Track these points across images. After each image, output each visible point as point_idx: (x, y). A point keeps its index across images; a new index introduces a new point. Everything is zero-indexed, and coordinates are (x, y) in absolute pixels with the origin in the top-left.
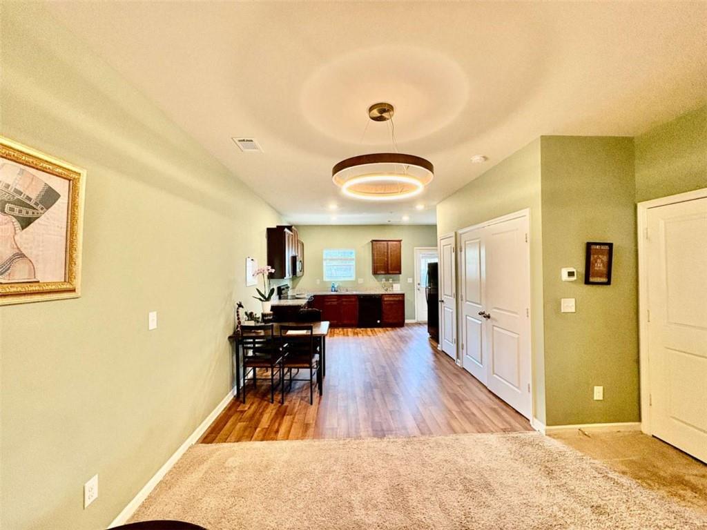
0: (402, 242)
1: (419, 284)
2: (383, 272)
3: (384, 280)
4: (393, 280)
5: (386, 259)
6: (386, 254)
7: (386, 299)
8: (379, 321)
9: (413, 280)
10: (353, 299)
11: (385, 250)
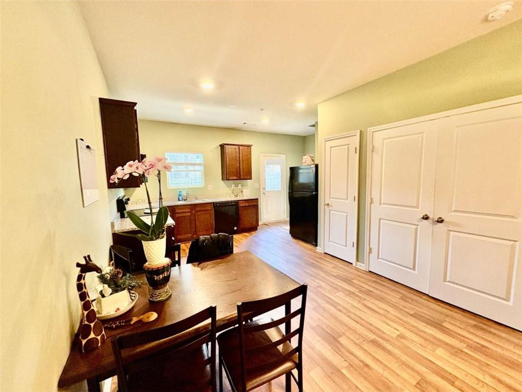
0: (252, 147)
1: (264, 189)
2: (235, 178)
3: (233, 185)
4: (242, 186)
5: (238, 164)
6: (238, 159)
7: (241, 205)
8: (235, 228)
9: (259, 186)
10: (209, 208)
11: (237, 155)
